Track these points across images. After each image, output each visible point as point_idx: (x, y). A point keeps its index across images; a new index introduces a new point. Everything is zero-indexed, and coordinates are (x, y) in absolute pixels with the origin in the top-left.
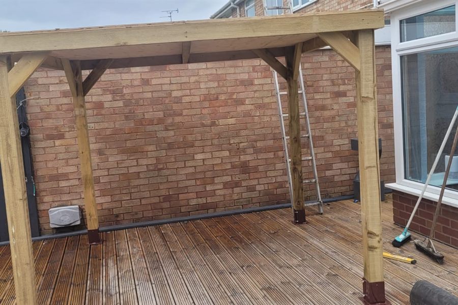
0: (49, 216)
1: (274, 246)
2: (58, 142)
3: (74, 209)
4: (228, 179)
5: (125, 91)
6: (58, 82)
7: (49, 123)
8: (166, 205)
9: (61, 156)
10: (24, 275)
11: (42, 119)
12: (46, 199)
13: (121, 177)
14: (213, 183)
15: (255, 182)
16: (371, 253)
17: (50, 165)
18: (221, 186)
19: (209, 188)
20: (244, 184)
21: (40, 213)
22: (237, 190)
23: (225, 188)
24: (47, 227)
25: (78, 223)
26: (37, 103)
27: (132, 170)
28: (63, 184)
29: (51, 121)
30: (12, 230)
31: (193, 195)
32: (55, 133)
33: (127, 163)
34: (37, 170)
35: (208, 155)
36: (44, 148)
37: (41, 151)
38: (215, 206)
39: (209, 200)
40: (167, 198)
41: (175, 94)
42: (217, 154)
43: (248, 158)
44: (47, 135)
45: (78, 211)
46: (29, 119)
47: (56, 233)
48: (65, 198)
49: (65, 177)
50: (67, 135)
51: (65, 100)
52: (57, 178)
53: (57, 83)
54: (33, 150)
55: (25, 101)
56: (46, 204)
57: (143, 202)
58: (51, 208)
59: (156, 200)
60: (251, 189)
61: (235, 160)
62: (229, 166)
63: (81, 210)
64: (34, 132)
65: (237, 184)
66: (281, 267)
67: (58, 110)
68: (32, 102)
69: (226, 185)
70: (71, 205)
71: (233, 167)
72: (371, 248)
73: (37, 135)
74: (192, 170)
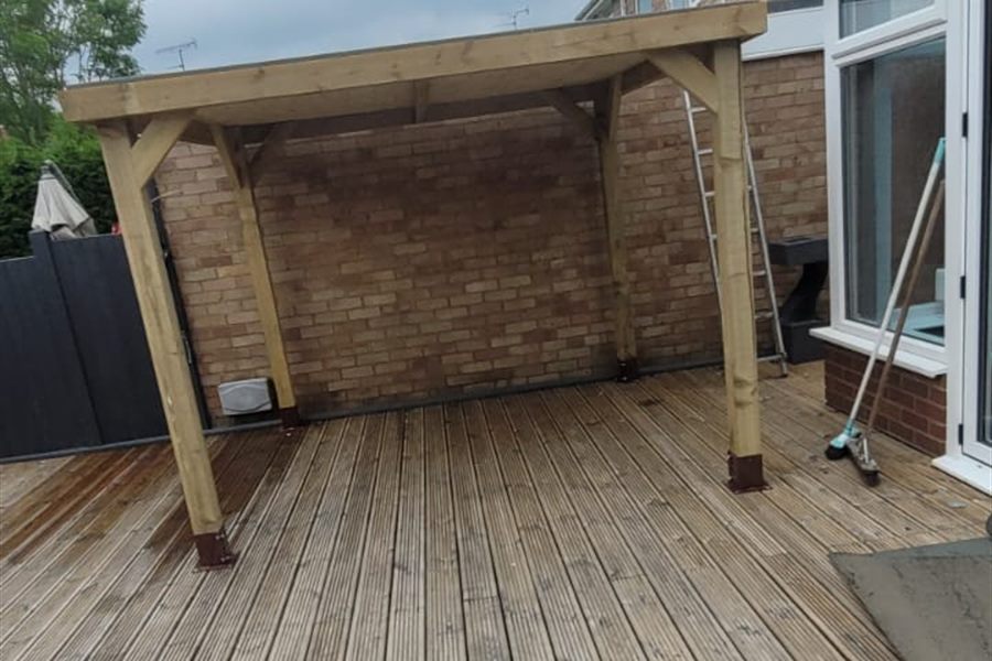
0: (218, 396)
2: (222, 271)
3: (260, 384)
4: (529, 326)
5: (331, 174)
6: (210, 163)
7: (203, 238)
8: (420, 374)
9: (231, 295)
11: (191, 232)
12: (214, 368)
13: (337, 328)
14: (502, 334)
15: (582, 331)
17: (213, 309)
18: (518, 340)
19: (496, 343)
20: (562, 333)
21: (206, 391)
22: (548, 345)
23: (525, 342)
24: (218, 413)
25: (269, 407)
26: (180, 203)
27: (354, 315)
28: (238, 342)
29: (205, 233)
31: (467, 357)
32: (215, 254)
33: (347, 304)
34: (193, 320)
35: (491, 285)
36: (200, 282)
37: (196, 288)
38: (509, 374)
39: (498, 365)
40: (420, 362)
41: (421, 174)
42: (506, 282)
43: (566, 286)
44: (203, 260)
45: (265, 387)
46: (169, 232)
47: (236, 424)
48: (245, 365)
49: (241, 330)
50: (236, 257)
51: (227, 196)
52: (226, 332)
53: (210, 167)
54: (180, 284)
55: (158, 201)
56: (213, 377)
57: (379, 369)
58: (222, 382)
59: (401, 367)
60: (576, 343)
61: (543, 291)
62: (532, 303)
63: (271, 384)
64: (181, 254)
65: (549, 335)
67: (217, 214)
68: (169, 203)
69: (527, 337)
70: (256, 377)
71: (540, 303)
73: (187, 261)
74: (463, 312)
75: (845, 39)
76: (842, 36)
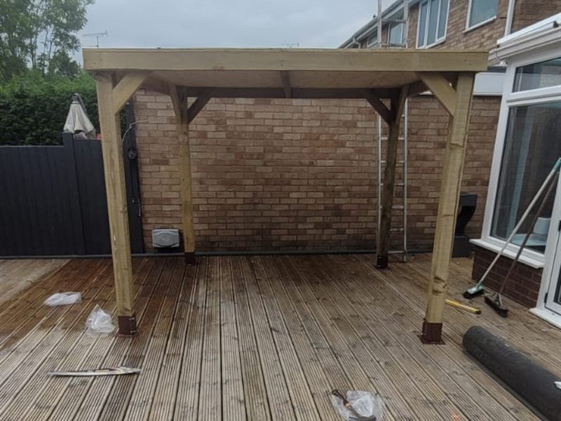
0: (151, 236)
1: (351, 285)
2: (163, 168)
3: (174, 232)
4: (320, 219)
5: (228, 122)
6: (165, 107)
7: (155, 148)
8: (259, 238)
9: (165, 182)
10: (123, 279)
11: (149, 144)
12: (150, 220)
13: (219, 207)
14: (304, 223)
15: (345, 226)
16: (434, 296)
17: (155, 188)
18: (311, 226)
19: (300, 226)
20: (335, 226)
21: (144, 232)
22: (326, 231)
23: (316, 228)
24: (149, 245)
25: (177, 245)
26: (146, 127)
27: (229, 202)
28: (166, 208)
29: (157, 146)
30: (113, 238)
31: (285, 232)
32: (160, 158)
33: (226, 195)
34: (143, 193)
35: (303, 195)
36: (150, 172)
37: (148, 175)
38: (305, 244)
39: (300, 238)
40: (260, 232)
41: (276, 130)
42: (311, 194)
43: (342, 201)
44: (153, 160)
45: (177, 234)
46: (137, 142)
47: (158, 253)
48: (167, 221)
49: (168, 201)
50: (171, 161)
51: (173, 127)
52: (161, 202)
53: (164, 109)
54: (140, 173)
55: (134, 125)
56: (149, 225)
57: (238, 233)
58: (154, 229)
59: (249, 232)
60: (341, 232)
61: (329, 202)
62: (322, 207)
63: (181, 234)
64: (142, 155)
65: (328, 226)
66: (353, 303)
67: (164, 136)
68: (140, 126)
69: (317, 226)
70: (172, 228)
71: (326, 209)
72: (436, 292)
73: (144, 159)
74: (286, 207)
75: (515, 93)
76: (513, 91)
